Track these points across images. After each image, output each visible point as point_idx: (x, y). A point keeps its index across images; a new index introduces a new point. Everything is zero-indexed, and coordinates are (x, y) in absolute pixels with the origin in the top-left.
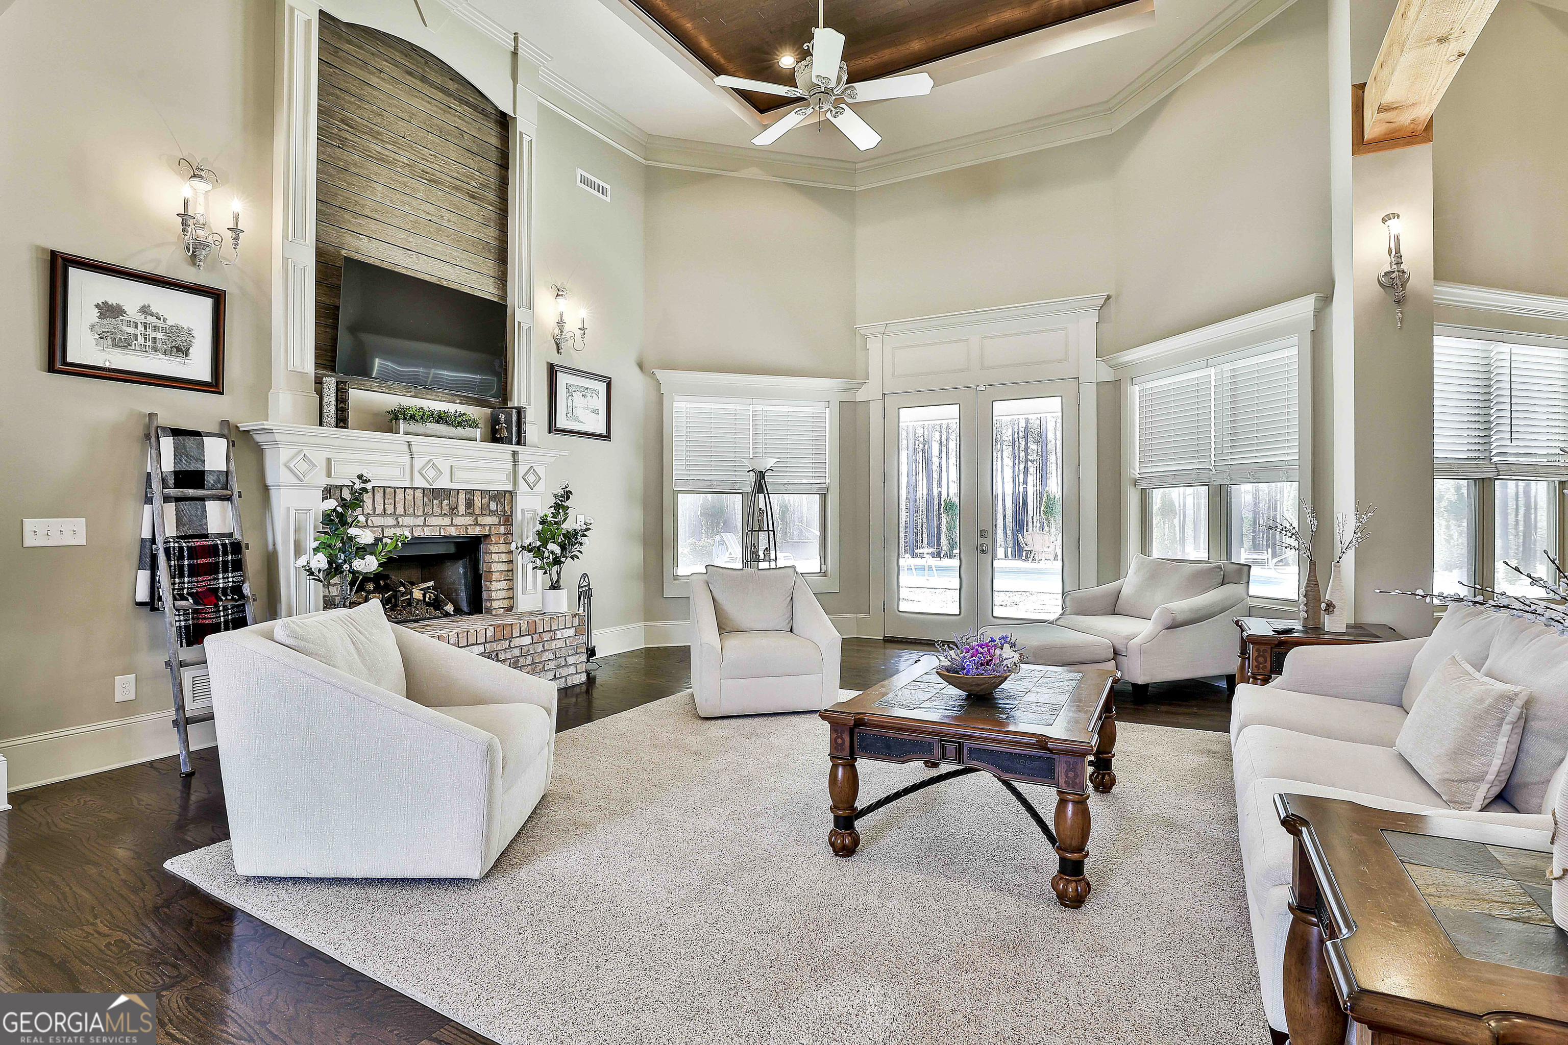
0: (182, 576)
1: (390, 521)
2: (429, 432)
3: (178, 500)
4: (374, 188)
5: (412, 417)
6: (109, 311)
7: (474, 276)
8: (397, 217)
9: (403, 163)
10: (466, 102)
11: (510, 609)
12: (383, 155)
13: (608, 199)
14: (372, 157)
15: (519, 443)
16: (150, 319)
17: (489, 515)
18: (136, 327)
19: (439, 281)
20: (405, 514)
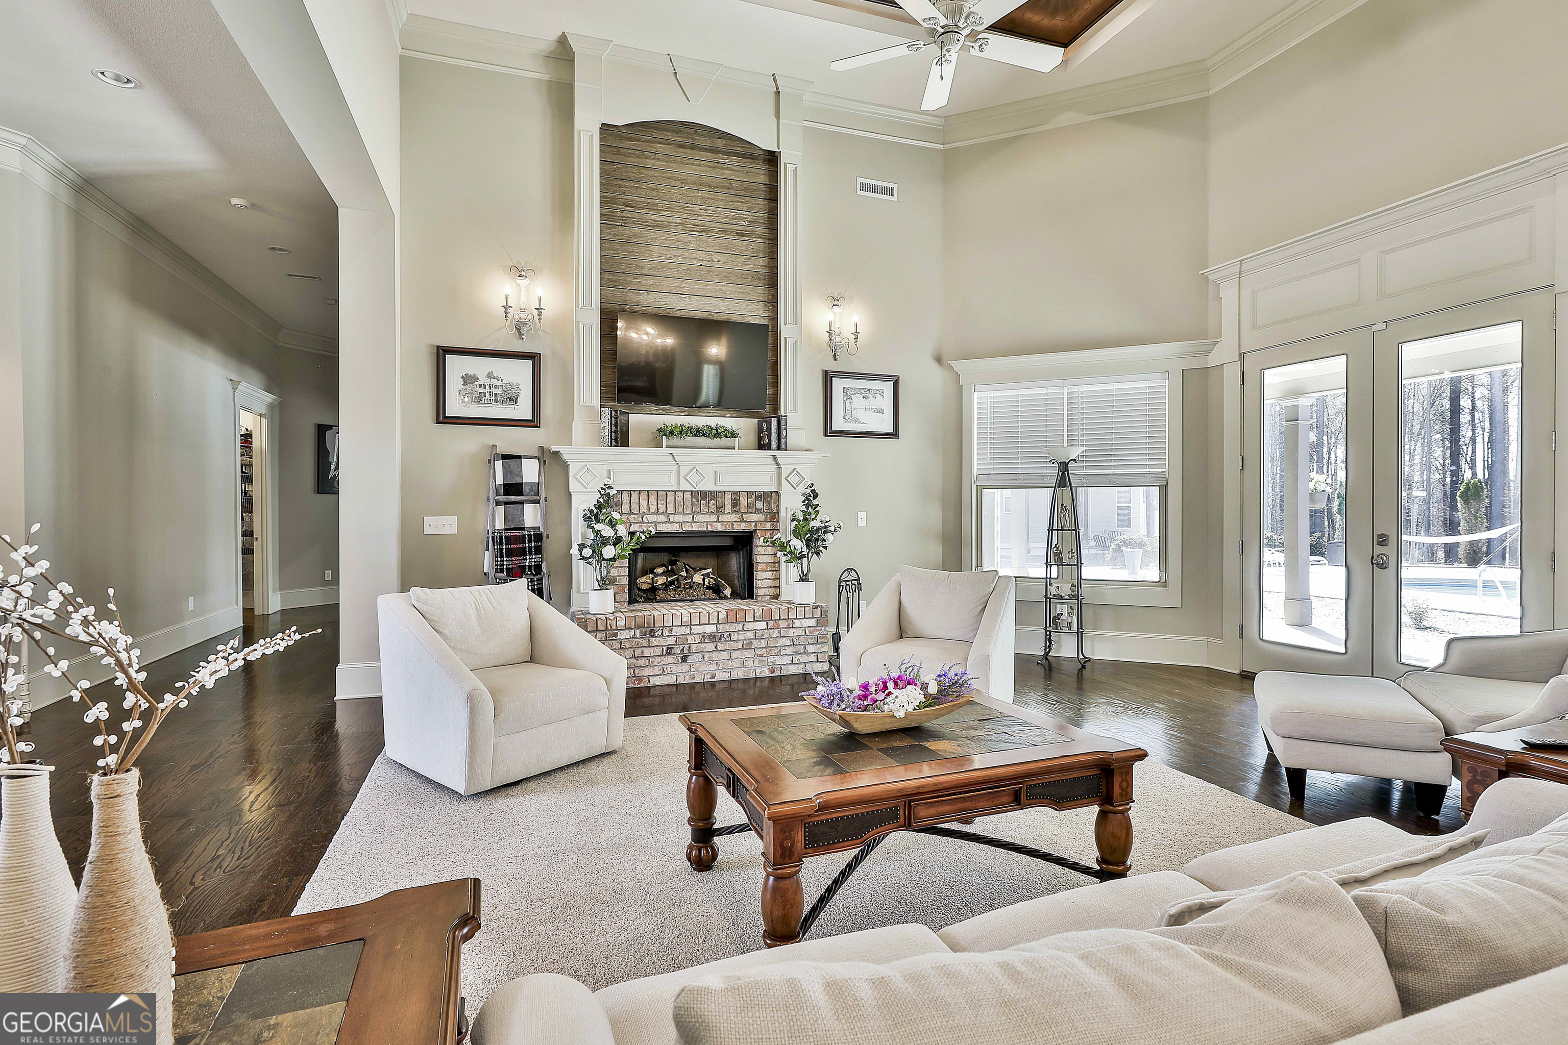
0: (502, 556)
1: (662, 518)
2: (689, 444)
3: (506, 503)
4: (651, 251)
5: (672, 433)
6: (468, 380)
7: (744, 304)
8: (671, 269)
9: (676, 223)
10: (734, 153)
11: (776, 597)
12: (659, 221)
13: (895, 198)
14: (649, 226)
15: (779, 448)
16: (494, 381)
17: (755, 513)
18: (485, 388)
19: (710, 315)
20: (675, 513)
